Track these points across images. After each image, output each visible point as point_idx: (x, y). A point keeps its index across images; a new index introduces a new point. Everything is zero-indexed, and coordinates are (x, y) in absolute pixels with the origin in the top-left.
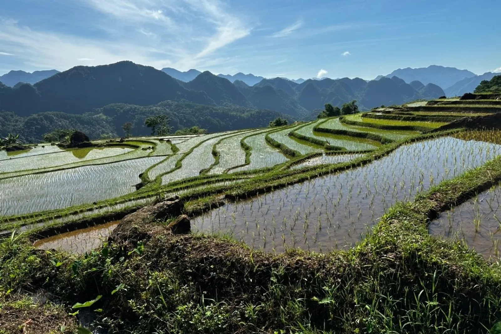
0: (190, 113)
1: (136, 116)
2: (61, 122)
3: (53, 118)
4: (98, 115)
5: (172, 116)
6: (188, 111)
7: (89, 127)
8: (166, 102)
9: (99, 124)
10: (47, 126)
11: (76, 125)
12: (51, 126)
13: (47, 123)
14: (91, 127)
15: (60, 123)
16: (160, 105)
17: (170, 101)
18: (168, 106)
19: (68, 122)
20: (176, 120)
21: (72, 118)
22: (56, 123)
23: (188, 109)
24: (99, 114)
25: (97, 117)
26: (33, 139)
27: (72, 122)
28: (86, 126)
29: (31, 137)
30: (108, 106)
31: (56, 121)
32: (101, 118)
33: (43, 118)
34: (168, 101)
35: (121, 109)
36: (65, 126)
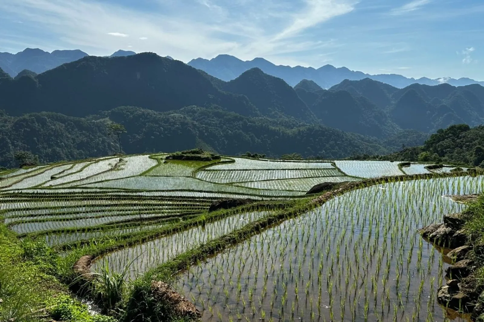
0: (216, 124)
1: (147, 124)
2: (55, 125)
3: (46, 120)
4: (102, 120)
5: (190, 127)
6: (215, 121)
7: (88, 134)
8: (189, 107)
9: (100, 131)
10: (37, 129)
11: (72, 130)
12: (42, 130)
13: (38, 126)
14: (90, 134)
15: (53, 127)
16: (182, 111)
17: (196, 106)
18: (191, 114)
19: (64, 125)
20: (194, 132)
21: (69, 122)
22: (50, 126)
23: (215, 119)
24: (104, 118)
25: (101, 122)
26: (20, 144)
27: (69, 127)
28: (84, 132)
29: (17, 141)
30: (115, 110)
31: (49, 124)
32: (105, 124)
33: (35, 119)
34: (194, 106)
35: (132, 113)
36: (59, 131)
